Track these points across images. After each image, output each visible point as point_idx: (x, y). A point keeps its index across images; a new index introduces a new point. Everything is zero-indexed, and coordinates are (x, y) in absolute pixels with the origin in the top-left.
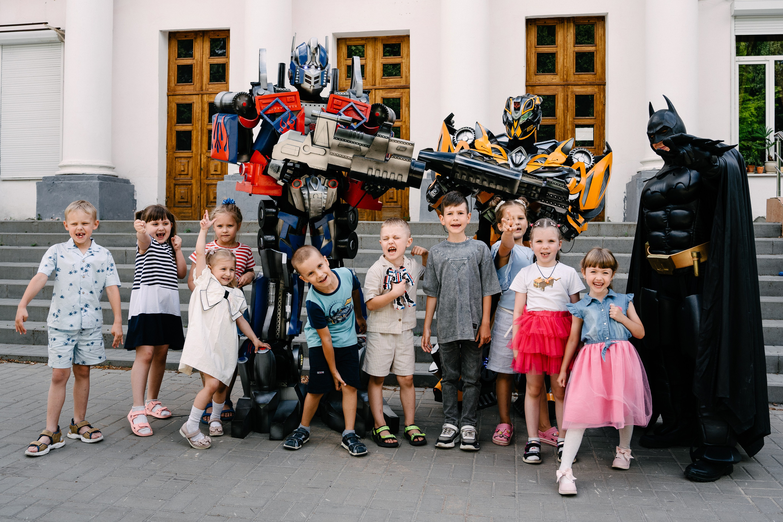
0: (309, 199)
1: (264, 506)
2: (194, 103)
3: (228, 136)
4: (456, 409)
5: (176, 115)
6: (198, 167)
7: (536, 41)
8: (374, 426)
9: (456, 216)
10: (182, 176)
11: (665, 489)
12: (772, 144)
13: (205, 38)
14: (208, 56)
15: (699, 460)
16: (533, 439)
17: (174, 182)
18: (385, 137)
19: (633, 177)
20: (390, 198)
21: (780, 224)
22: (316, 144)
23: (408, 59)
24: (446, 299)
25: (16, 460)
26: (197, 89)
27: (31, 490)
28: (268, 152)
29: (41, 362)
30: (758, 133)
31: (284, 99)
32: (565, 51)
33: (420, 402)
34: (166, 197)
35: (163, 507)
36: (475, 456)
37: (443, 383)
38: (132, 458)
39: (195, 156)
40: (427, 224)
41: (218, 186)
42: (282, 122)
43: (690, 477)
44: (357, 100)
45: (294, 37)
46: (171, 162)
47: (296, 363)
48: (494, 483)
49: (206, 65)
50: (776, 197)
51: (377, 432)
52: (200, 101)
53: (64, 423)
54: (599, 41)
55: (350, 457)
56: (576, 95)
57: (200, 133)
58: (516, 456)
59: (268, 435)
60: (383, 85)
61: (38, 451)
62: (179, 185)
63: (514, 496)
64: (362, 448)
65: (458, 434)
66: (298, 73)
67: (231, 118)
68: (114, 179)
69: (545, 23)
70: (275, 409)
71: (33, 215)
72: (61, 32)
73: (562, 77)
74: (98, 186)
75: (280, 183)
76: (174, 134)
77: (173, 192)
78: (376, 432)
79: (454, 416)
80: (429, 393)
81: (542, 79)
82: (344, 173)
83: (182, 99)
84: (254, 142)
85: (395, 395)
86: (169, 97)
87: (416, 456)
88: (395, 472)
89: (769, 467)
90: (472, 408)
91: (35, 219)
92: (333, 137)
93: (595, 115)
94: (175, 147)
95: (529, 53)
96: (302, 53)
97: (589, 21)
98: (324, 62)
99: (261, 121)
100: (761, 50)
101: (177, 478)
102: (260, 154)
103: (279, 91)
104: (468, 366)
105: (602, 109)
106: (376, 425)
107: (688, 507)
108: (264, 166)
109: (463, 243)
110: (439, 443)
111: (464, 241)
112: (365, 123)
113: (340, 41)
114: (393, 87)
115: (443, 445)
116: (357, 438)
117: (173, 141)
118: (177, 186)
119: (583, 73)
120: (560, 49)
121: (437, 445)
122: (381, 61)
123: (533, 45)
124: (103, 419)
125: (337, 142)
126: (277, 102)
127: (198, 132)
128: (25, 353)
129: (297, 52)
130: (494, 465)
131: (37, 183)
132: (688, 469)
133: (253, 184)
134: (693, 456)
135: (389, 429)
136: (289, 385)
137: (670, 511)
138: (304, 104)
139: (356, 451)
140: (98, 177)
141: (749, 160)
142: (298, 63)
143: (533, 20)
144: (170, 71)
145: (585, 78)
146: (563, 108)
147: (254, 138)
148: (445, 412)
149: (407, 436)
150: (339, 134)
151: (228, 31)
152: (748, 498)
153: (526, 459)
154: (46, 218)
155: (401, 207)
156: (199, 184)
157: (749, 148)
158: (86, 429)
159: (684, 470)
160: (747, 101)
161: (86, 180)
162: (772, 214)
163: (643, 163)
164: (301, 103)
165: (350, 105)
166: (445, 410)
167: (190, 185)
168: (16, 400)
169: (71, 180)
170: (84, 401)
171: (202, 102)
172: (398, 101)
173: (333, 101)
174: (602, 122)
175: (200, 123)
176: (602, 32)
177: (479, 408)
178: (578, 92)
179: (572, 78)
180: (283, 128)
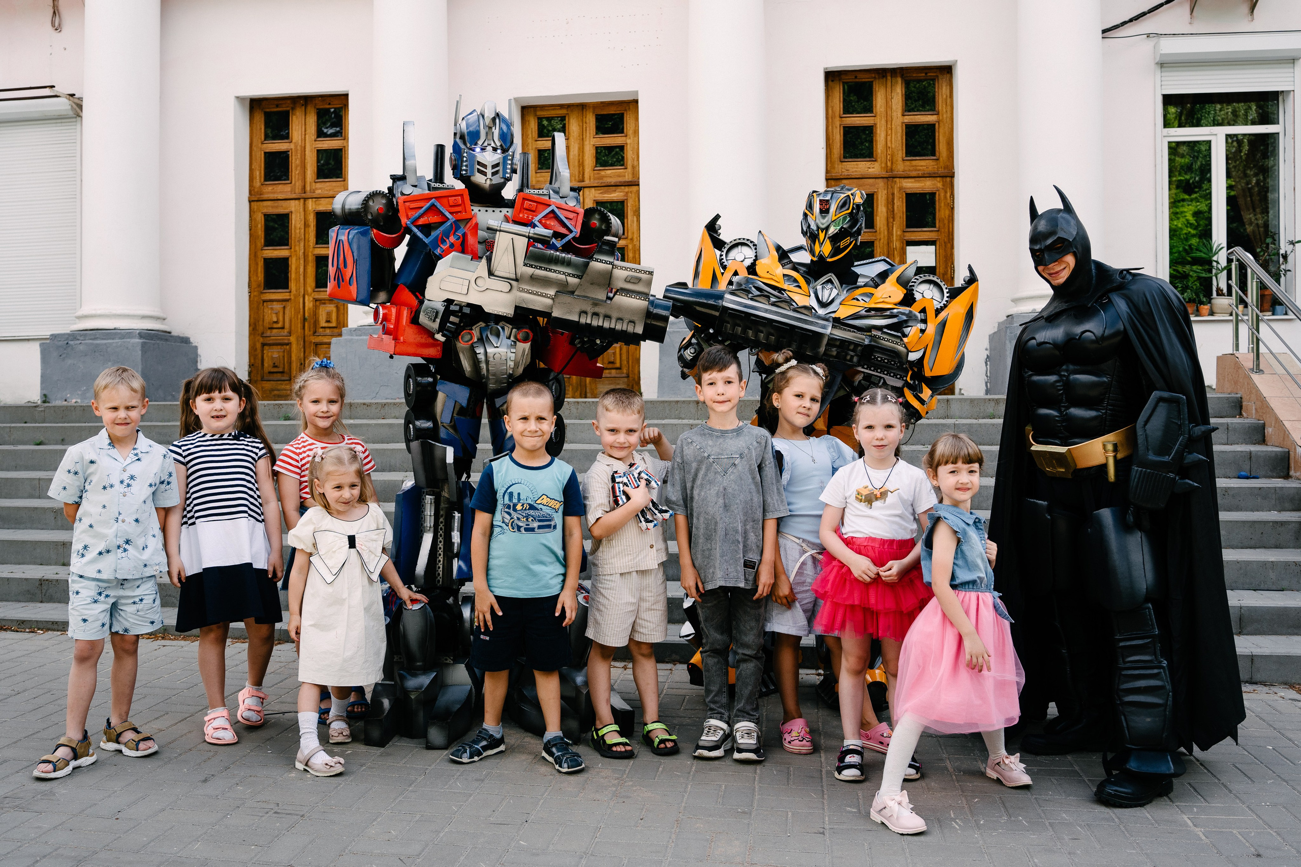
0: (487, 362)
1: (420, 854)
2: (291, 212)
3: (355, 262)
4: (725, 695)
5: (263, 233)
6: (300, 316)
7: (842, 106)
8: (594, 723)
9: (720, 387)
10: (275, 331)
11: (1066, 820)
12: (1223, 270)
13: (309, 108)
14: (314, 137)
15: (1117, 772)
16: (851, 741)
17: (261, 340)
18: (606, 262)
19: (999, 324)
20: (610, 363)
21: (1239, 395)
22: (495, 274)
23: (636, 138)
24: (702, 519)
25: (18, 786)
26: (297, 191)
27: (44, 833)
28: (419, 288)
29: (54, 630)
30: (1201, 251)
31: (445, 201)
32: (889, 123)
33: (666, 687)
34: (249, 365)
35: (258, 857)
36: (758, 771)
37: (704, 654)
38: (205, 781)
39: (295, 298)
40: (670, 402)
41: (332, 346)
42: (442, 237)
43: (1104, 799)
44: (561, 202)
45: (458, 102)
46: (256, 307)
47: (467, 625)
48: (790, 814)
49: (311, 151)
50: (1231, 352)
51: (600, 735)
52: (302, 210)
53: (95, 725)
54: (942, 107)
55: (557, 774)
56: (906, 194)
57: (302, 262)
58: (824, 771)
59: (423, 740)
60: (596, 181)
61: (55, 771)
62: (270, 345)
63: (823, 833)
64: (575, 761)
65: (729, 736)
66: (465, 159)
67: (360, 233)
68: (164, 336)
69: (856, 77)
70: (435, 699)
71: (34, 396)
72: (77, 101)
73: (883, 165)
74: (139, 348)
75: (440, 337)
76: (261, 264)
77: (260, 356)
78: (597, 734)
79: (722, 706)
80: (681, 673)
81: (853, 168)
82: (540, 319)
83: (272, 207)
84: (396, 270)
85: (626, 676)
86: (252, 203)
87: (662, 772)
88: (630, 797)
89: (1230, 782)
90: (752, 694)
91: (39, 402)
92: (522, 264)
93: (937, 226)
94: (262, 284)
95: (830, 127)
96: (471, 126)
97: (926, 74)
98: (506, 141)
99: (408, 237)
100: (1201, 119)
101: (279, 811)
102: (407, 290)
103: (435, 189)
104: (742, 627)
105: (949, 216)
106: (598, 722)
107: (1103, 847)
108: (414, 309)
109: (733, 431)
110: (700, 751)
111: (735, 427)
112: (574, 238)
113: (527, 110)
114: (612, 184)
115: (706, 753)
116: (568, 744)
117: (259, 275)
118: (266, 347)
119: (917, 158)
120: (881, 120)
121: (696, 754)
122: (593, 141)
123: (837, 114)
124: (157, 718)
125: (530, 271)
126: (433, 205)
127: (298, 259)
128: (29, 616)
129: (463, 125)
130: (788, 784)
131: (41, 345)
132: (1101, 786)
133: (396, 339)
134: (1108, 766)
135: (618, 729)
136: (457, 661)
137: (1074, 854)
138: (476, 209)
139: (565, 765)
140: (139, 334)
141: (1186, 294)
142: (465, 144)
143: (836, 74)
144: (253, 161)
145: (922, 166)
146: (885, 214)
147: (397, 265)
148: (707, 700)
149: (647, 740)
150: (532, 258)
151: (346, 96)
152: (1199, 831)
153: (840, 773)
154: (56, 400)
155: (628, 377)
156: (302, 343)
157: (1185, 276)
158: (129, 736)
159: (1095, 790)
160: (1179, 201)
161: (120, 338)
162: (1226, 379)
163: (1016, 301)
164: (472, 208)
165: (549, 209)
166: (707, 696)
167: (287, 344)
168: (16, 690)
169: (95, 339)
170: (127, 691)
171: (304, 210)
172: (620, 206)
173: (523, 204)
174: (949, 236)
175: (302, 244)
176: (948, 91)
177: (762, 695)
178: (910, 188)
179: (901, 166)
180: (444, 247)
